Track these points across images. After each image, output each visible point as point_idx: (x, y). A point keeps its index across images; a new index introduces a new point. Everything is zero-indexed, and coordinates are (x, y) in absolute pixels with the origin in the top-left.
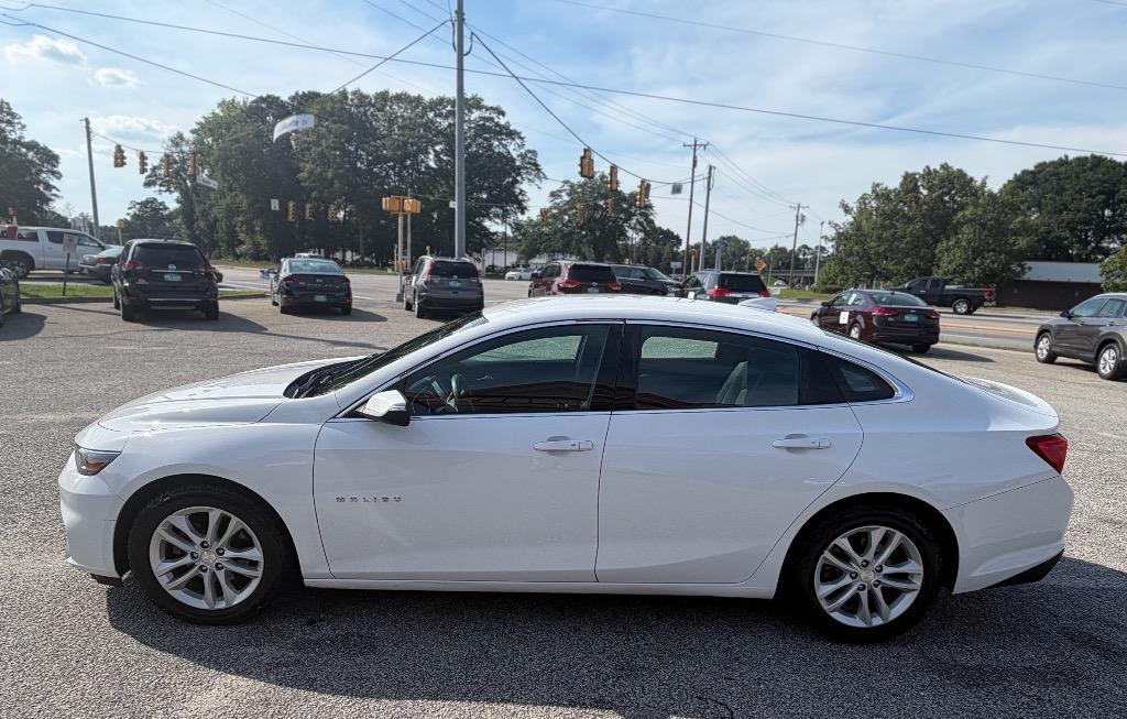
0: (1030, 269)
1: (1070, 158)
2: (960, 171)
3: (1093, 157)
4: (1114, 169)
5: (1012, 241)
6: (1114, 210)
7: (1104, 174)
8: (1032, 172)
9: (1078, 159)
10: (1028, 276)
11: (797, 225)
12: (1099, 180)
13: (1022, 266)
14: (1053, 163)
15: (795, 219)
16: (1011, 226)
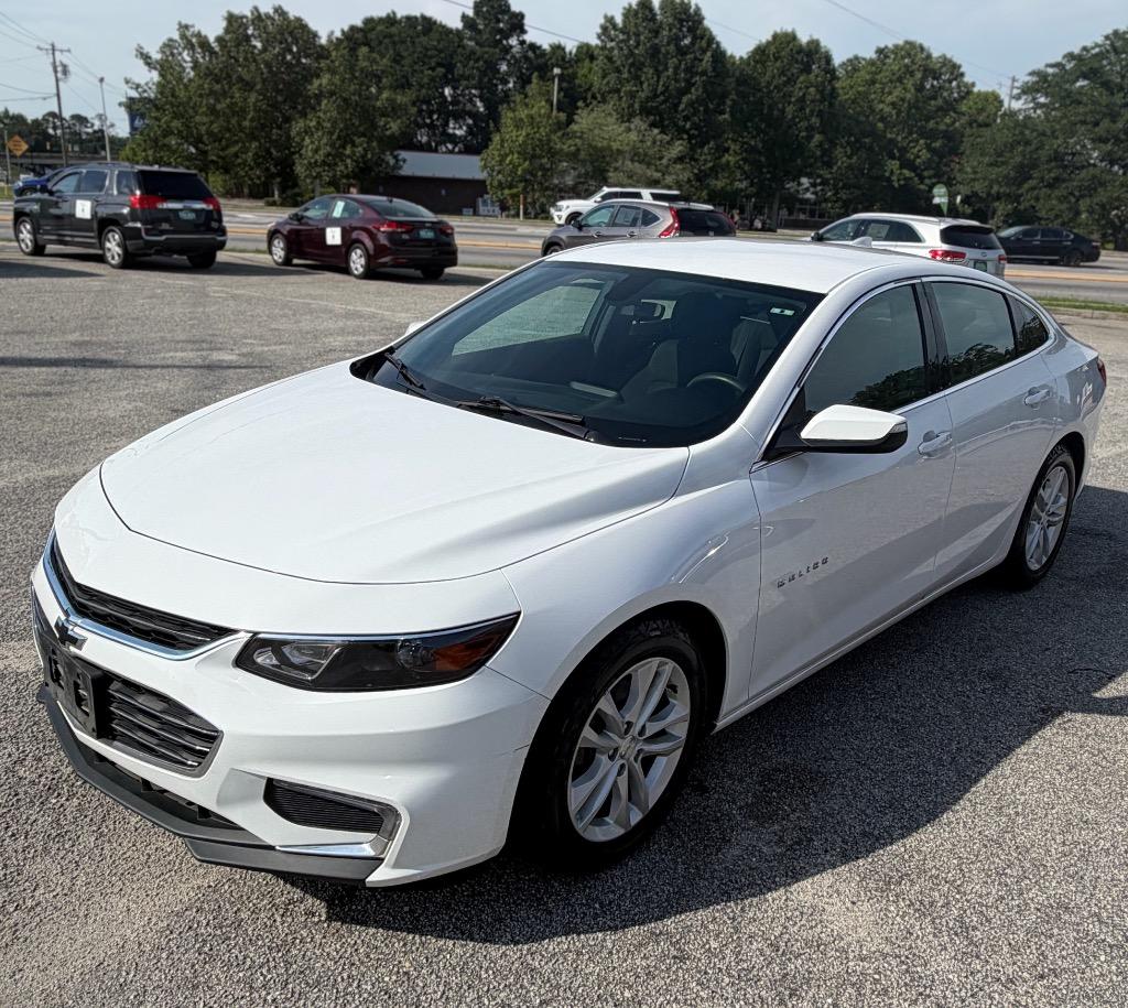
0: (404, 161)
1: (399, 16)
2: (299, 20)
3: (424, 18)
4: (447, 35)
5: (382, 123)
6: (454, 88)
7: (439, 42)
8: (360, 30)
9: (409, 18)
10: (406, 171)
11: (57, 80)
12: (435, 48)
13: (396, 157)
14: (381, 20)
15: (51, 69)
16: (379, 104)
